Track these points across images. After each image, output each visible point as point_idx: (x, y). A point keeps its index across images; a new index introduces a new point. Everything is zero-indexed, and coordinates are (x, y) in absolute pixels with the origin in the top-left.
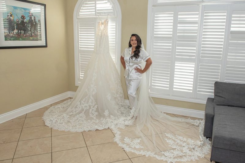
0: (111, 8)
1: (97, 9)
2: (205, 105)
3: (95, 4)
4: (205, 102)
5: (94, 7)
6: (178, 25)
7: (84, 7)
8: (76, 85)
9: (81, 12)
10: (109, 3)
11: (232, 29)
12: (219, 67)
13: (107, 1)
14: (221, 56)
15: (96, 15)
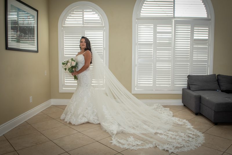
0: (99, 19)
1: (85, 19)
2: (182, 95)
3: (83, 14)
4: (181, 92)
5: (82, 17)
6: (157, 34)
7: (70, 16)
8: (60, 92)
9: (67, 21)
10: (97, 15)
11: (195, 38)
12: (188, 64)
13: (95, 13)
14: (189, 57)
15: (83, 24)
